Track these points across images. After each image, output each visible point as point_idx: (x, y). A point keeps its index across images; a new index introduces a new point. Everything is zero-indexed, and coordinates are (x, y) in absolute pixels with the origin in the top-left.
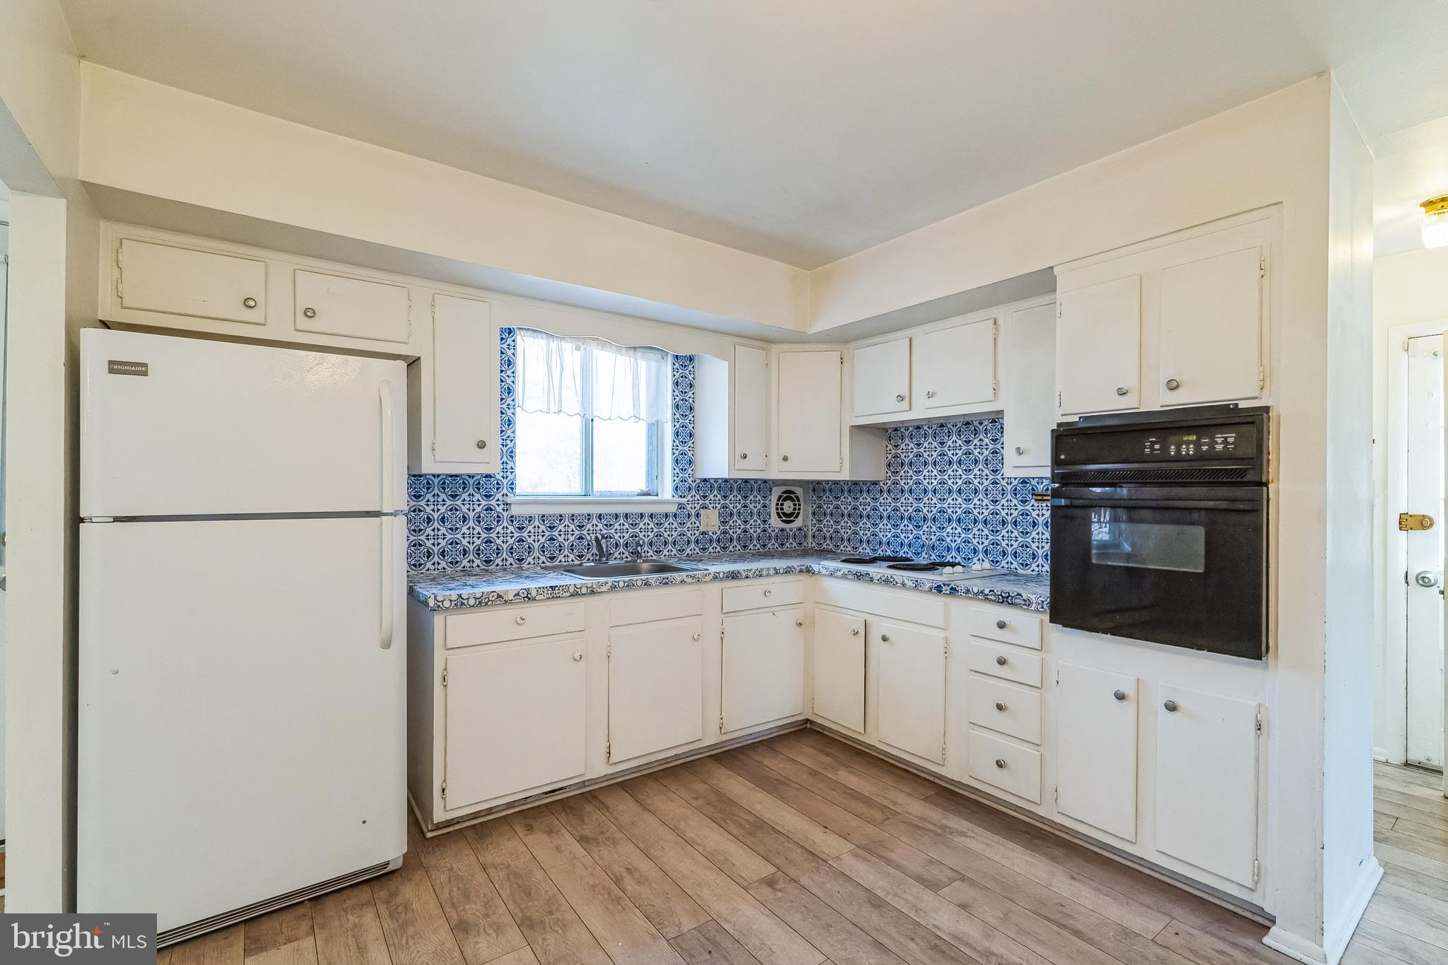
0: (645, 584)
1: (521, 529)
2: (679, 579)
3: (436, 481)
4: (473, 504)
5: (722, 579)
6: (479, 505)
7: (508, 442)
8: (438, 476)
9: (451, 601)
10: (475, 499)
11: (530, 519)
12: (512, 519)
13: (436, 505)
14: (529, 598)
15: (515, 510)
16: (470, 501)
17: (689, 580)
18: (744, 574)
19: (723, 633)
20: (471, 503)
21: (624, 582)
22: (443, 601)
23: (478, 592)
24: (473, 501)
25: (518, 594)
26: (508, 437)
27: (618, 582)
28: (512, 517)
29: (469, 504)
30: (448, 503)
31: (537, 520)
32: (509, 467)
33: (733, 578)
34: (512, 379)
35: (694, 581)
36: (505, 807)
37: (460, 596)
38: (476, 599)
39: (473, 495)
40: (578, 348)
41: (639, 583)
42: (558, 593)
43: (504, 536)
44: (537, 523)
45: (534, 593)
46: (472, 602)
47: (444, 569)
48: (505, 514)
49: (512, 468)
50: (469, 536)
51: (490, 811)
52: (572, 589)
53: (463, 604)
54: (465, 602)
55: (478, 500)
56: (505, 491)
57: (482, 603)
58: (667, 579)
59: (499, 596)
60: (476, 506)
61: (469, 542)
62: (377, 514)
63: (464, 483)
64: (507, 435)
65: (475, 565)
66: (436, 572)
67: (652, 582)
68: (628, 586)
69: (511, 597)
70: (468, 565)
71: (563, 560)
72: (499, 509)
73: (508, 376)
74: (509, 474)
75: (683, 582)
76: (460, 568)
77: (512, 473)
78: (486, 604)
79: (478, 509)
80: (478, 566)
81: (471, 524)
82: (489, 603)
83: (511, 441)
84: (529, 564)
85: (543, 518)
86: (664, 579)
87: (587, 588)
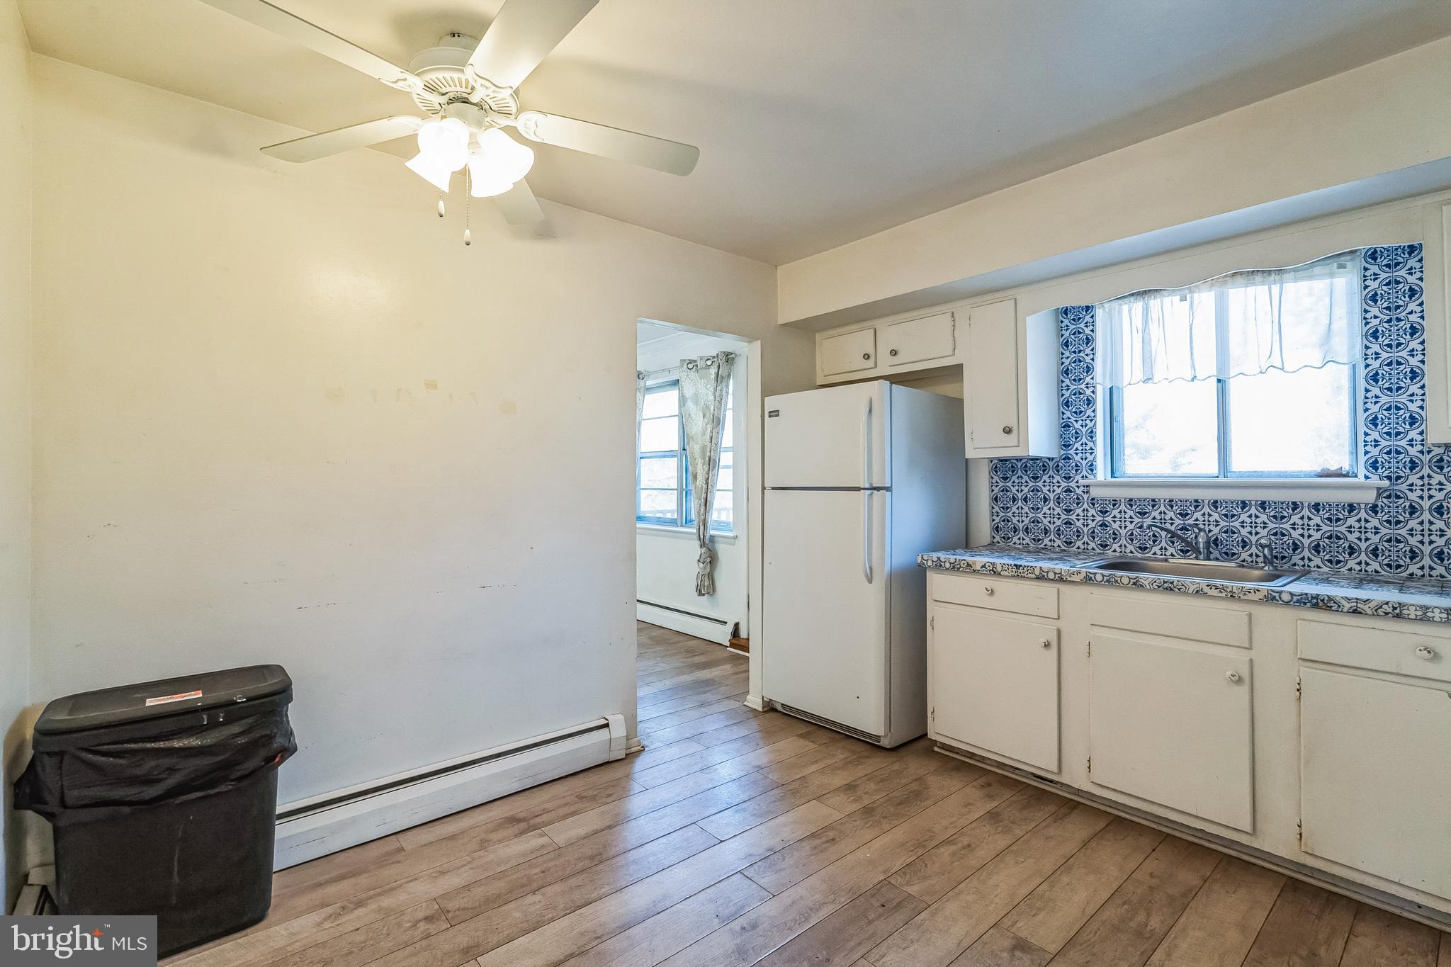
0: (1134, 584)
1: (1104, 512)
2: (1192, 588)
3: (1019, 464)
4: (1053, 486)
5: (1287, 603)
6: (1059, 487)
7: (1088, 422)
8: (1021, 460)
9: (933, 561)
10: (1055, 481)
11: (1115, 503)
12: (1093, 501)
13: (1020, 486)
14: (995, 573)
15: (1095, 493)
16: (1050, 482)
17: (1214, 592)
18: (1347, 606)
19: (1298, 690)
20: (1052, 484)
21: (1103, 576)
22: (927, 560)
23: (952, 558)
24: (1053, 483)
25: (984, 566)
26: (1088, 417)
27: (1095, 574)
28: (1093, 499)
29: (1050, 485)
30: (1031, 484)
31: (1123, 505)
32: (1088, 448)
33: (1316, 606)
34: (1091, 356)
35: (1223, 595)
36: (995, 764)
37: (939, 558)
38: (950, 563)
39: (1053, 477)
40: (1183, 299)
41: (1125, 581)
42: (1023, 573)
43: (1085, 518)
44: (1123, 507)
45: (999, 569)
46: (947, 565)
47: (1028, 544)
48: (1086, 496)
49: (1091, 449)
50: (1051, 515)
51: (983, 759)
52: (1037, 572)
53: (941, 565)
54: (943, 564)
55: (1058, 482)
56: (1084, 473)
57: (955, 568)
58: (1172, 583)
59: (969, 565)
60: (1056, 488)
61: (1050, 522)
62: (858, 489)
63: (1044, 466)
64: (1086, 416)
65: (1056, 545)
66: (1021, 547)
67: (1146, 583)
68: (1108, 581)
69: (978, 567)
70: (1049, 544)
71: (1159, 552)
72: (1079, 491)
73: (1087, 355)
74: (1088, 455)
75: (1199, 593)
76: (1042, 546)
77: (1091, 453)
78: (958, 569)
79: (1058, 491)
80: (1059, 546)
81: (1052, 505)
82: (961, 569)
83: (1091, 420)
84: (1115, 551)
85: (1130, 502)
86: (1165, 582)
87: (1055, 573)
